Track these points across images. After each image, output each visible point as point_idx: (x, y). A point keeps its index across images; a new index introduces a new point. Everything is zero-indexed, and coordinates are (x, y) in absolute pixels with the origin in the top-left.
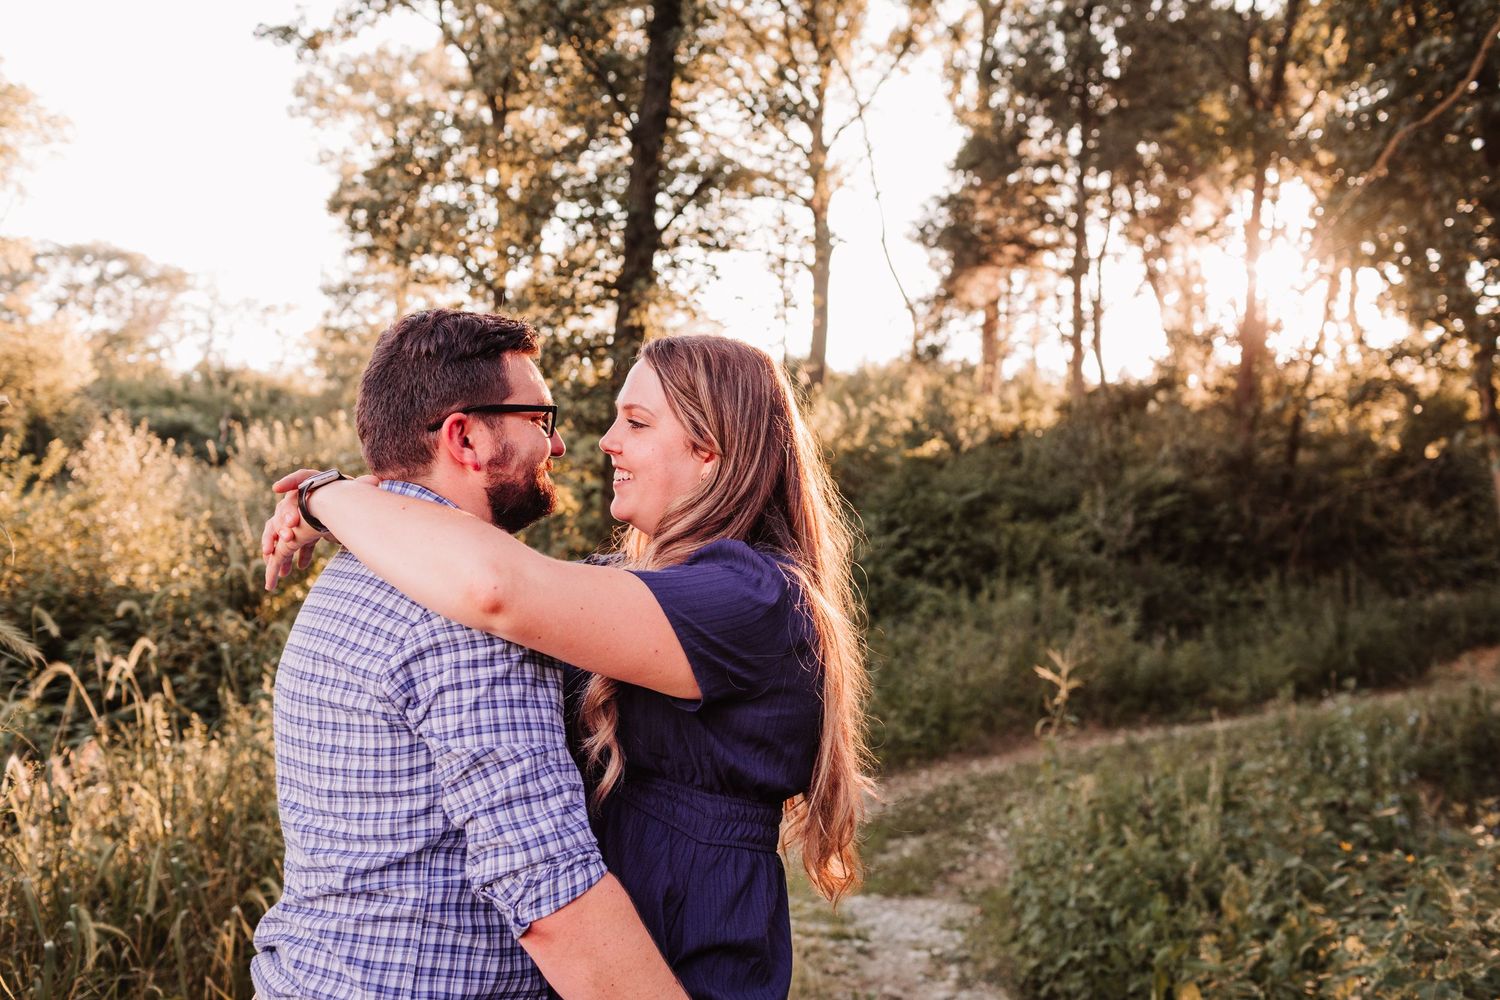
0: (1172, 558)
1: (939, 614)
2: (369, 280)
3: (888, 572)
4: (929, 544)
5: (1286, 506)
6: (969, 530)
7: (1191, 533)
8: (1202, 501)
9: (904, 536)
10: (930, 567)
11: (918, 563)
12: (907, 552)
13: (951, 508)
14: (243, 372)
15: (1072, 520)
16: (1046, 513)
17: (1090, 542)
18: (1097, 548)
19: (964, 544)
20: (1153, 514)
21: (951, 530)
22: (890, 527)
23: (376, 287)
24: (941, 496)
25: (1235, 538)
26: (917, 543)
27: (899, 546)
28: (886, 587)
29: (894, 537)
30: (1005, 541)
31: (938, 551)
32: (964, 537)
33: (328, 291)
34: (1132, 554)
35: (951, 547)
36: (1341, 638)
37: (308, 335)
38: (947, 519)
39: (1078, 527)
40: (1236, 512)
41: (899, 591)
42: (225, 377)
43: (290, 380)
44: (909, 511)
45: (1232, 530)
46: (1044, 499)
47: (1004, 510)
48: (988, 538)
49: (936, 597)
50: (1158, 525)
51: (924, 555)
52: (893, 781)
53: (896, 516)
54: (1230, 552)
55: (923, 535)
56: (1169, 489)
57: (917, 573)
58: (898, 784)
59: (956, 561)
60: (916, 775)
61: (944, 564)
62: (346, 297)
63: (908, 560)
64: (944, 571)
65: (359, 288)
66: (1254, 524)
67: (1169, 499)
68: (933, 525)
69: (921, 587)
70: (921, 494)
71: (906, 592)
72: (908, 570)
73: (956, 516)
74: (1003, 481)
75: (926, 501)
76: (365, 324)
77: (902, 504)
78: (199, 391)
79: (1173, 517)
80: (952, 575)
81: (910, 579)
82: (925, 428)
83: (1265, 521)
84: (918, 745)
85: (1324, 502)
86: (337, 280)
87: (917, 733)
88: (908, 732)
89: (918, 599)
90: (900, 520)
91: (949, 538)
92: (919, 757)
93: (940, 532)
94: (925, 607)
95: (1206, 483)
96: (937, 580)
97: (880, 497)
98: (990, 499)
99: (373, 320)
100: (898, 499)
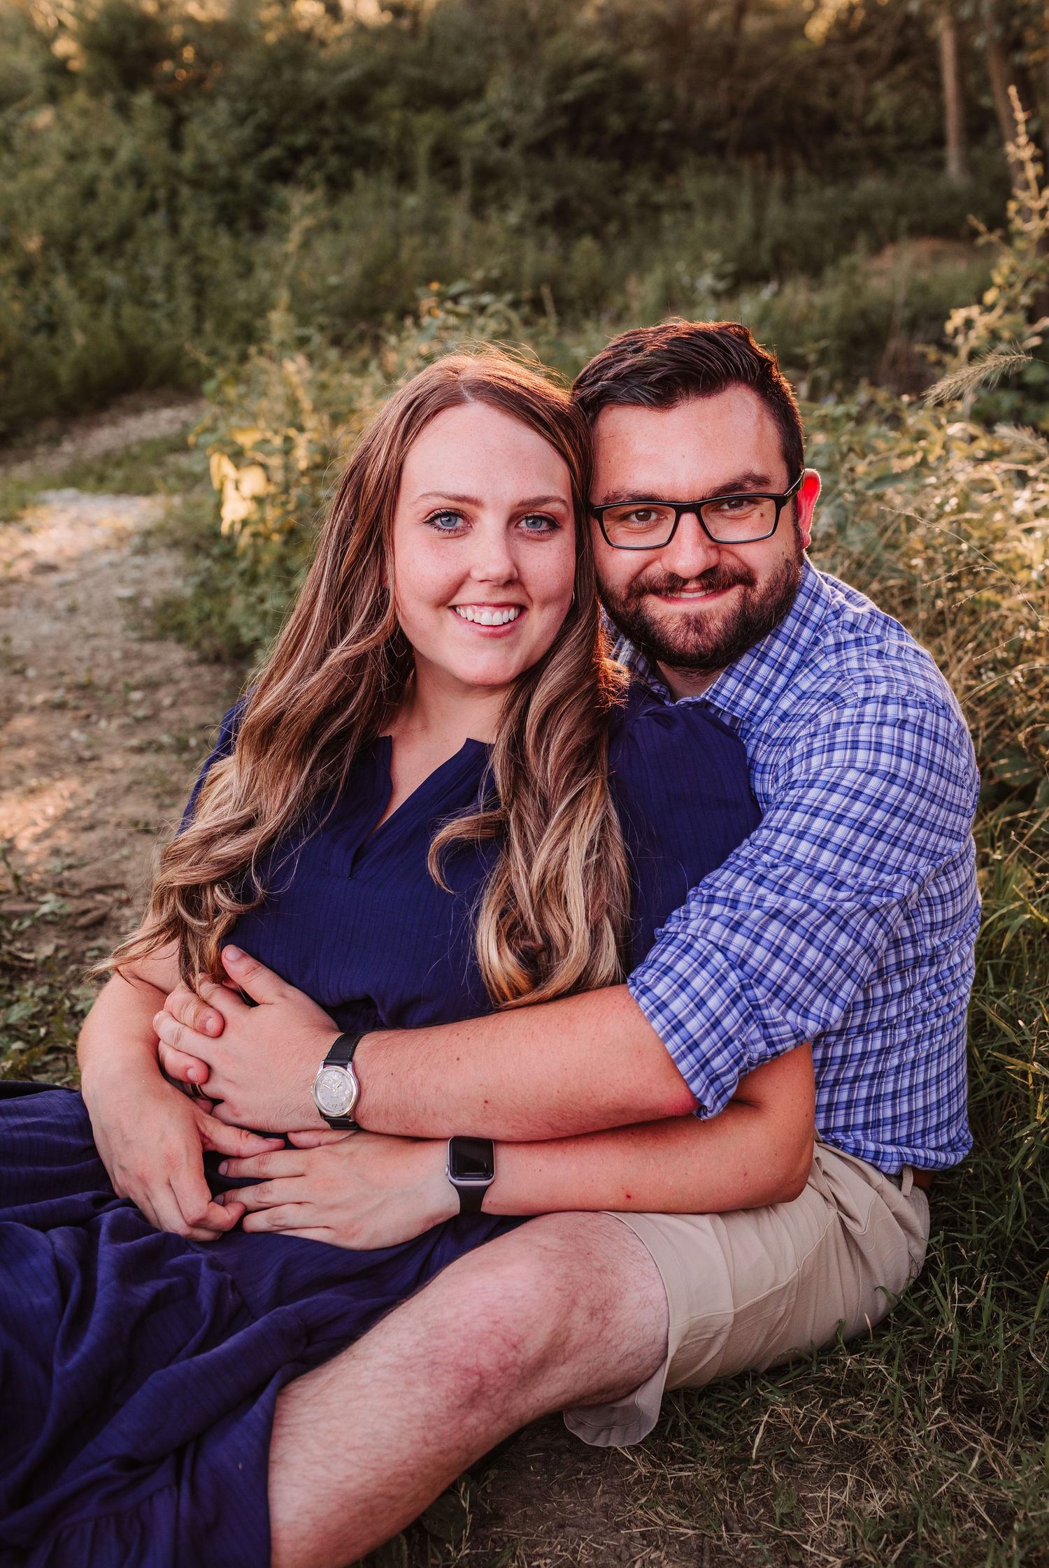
0: (591, 152)
3: (248, 175)
4: (301, 140)
5: (724, 84)
6: (349, 121)
7: (615, 122)
8: (631, 82)
10: (302, 169)
11: (287, 164)
12: (273, 153)
13: (325, 91)
15: (478, 108)
16: (449, 100)
17: (498, 134)
18: (505, 142)
19: (344, 140)
20: (569, 96)
21: (327, 121)
24: (313, 77)
25: (665, 125)
26: (287, 139)
28: (245, 196)
30: (393, 133)
31: (312, 149)
32: (343, 130)
34: (542, 148)
35: (327, 144)
36: (757, 236)
38: (321, 106)
39: (484, 116)
40: (669, 95)
45: (663, 116)
46: (446, 82)
47: (390, 95)
48: (372, 131)
50: (577, 110)
51: (295, 153)
53: (258, 104)
54: (660, 144)
55: (293, 129)
56: (590, 65)
57: (288, 176)
61: (320, 165)
63: (275, 162)
66: (690, 107)
67: (590, 78)
68: (305, 115)
69: (291, 193)
70: (287, 74)
71: (269, 200)
72: (275, 173)
73: (332, 103)
74: (393, 59)
75: (295, 83)
77: (265, 87)
79: (593, 99)
81: (277, 185)
83: (700, 105)
85: (767, 79)
91: (324, 132)
93: (313, 124)
95: (638, 59)
97: (239, 79)
98: (376, 80)
100: (259, 82)
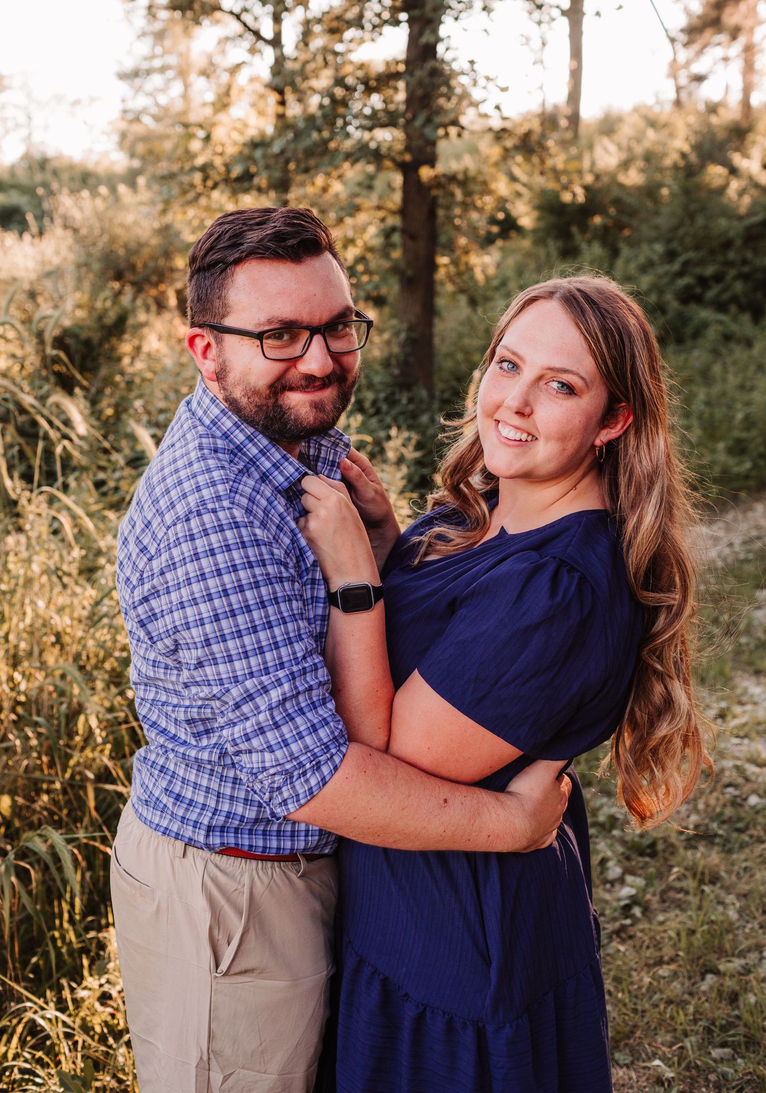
1: (727, 338)
2: (157, 63)
3: (671, 300)
4: (708, 270)
6: (749, 255)
9: (686, 264)
10: (711, 294)
11: (698, 290)
12: (687, 280)
13: (732, 234)
14: (58, 158)
19: (746, 269)
21: (731, 255)
22: (671, 255)
23: (163, 69)
24: (723, 222)
26: (697, 270)
27: (680, 274)
28: (670, 315)
29: (676, 266)
31: (718, 278)
32: (745, 262)
33: (123, 76)
35: (732, 273)
37: (111, 123)
38: (727, 245)
41: (683, 320)
42: (43, 164)
43: (97, 163)
44: (688, 240)
49: (721, 322)
51: (703, 281)
52: (730, 517)
53: (675, 245)
55: (701, 263)
57: (699, 300)
58: (735, 520)
59: (739, 287)
60: (751, 509)
61: (725, 290)
62: (138, 81)
63: (688, 287)
64: (725, 296)
65: (149, 72)
68: (712, 252)
69: (704, 313)
70: (700, 221)
71: (690, 319)
72: (688, 297)
73: (738, 242)
75: (706, 227)
76: (157, 104)
77: (681, 232)
78: (23, 177)
80: (734, 299)
81: (693, 307)
82: (693, 158)
84: (747, 477)
86: (129, 65)
87: (748, 465)
88: (738, 464)
89: (705, 325)
90: (679, 249)
91: (729, 264)
92: (749, 490)
93: (720, 258)
94: (712, 333)
96: (721, 307)
97: (656, 228)
99: (163, 100)
100: (676, 228)
